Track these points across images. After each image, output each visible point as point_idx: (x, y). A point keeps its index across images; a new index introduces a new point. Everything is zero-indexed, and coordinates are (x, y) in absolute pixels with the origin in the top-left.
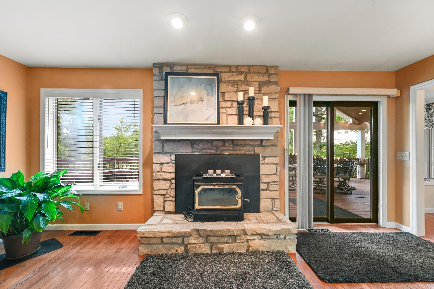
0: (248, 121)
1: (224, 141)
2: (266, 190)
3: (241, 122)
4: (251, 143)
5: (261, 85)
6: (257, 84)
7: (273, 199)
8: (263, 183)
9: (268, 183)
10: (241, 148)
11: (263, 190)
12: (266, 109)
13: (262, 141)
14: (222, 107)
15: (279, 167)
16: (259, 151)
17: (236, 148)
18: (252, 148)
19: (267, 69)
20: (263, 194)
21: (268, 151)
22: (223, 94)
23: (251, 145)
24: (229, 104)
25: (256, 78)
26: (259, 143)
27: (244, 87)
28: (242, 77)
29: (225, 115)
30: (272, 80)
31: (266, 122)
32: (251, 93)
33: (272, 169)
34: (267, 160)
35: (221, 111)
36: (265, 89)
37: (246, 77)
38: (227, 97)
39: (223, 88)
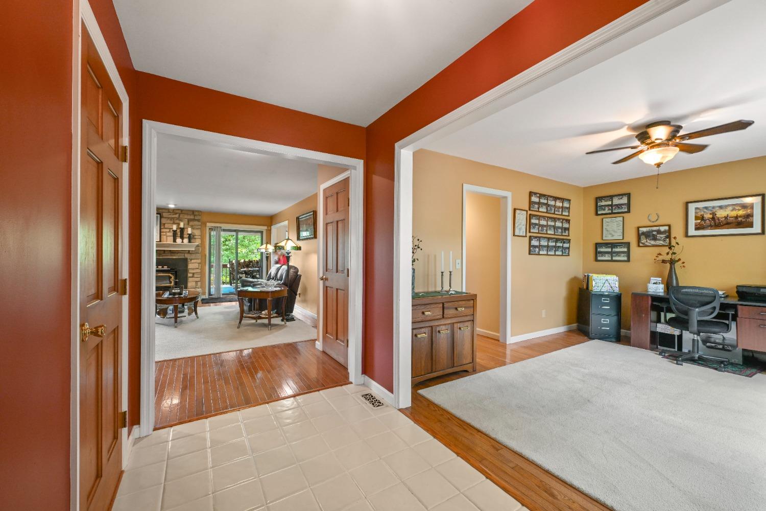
0: (179, 240)
1: (164, 251)
2: (193, 277)
3: (175, 241)
4: (182, 252)
5: (189, 221)
6: (186, 220)
7: (197, 282)
8: (190, 273)
9: (193, 274)
10: (176, 254)
11: (190, 277)
12: (190, 235)
13: (189, 251)
14: (163, 232)
15: (200, 265)
16: (187, 256)
17: (173, 254)
18: (183, 254)
19: (193, 212)
20: (190, 279)
21: (193, 256)
22: (164, 224)
23: (182, 253)
24: (168, 230)
25: (186, 216)
26: (187, 252)
27: (177, 221)
28: (177, 216)
29: (165, 236)
30: (196, 218)
31: (190, 242)
32: (182, 225)
33: (196, 265)
34: (193, 261)
35: (162, 234)
36: (191, 223)
37: (179, 216)
38: (166, 226)
39: (164, 221)
